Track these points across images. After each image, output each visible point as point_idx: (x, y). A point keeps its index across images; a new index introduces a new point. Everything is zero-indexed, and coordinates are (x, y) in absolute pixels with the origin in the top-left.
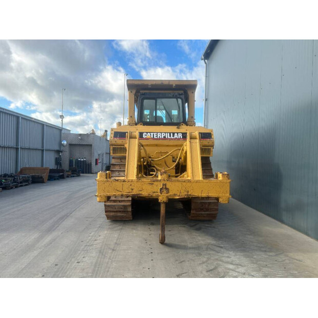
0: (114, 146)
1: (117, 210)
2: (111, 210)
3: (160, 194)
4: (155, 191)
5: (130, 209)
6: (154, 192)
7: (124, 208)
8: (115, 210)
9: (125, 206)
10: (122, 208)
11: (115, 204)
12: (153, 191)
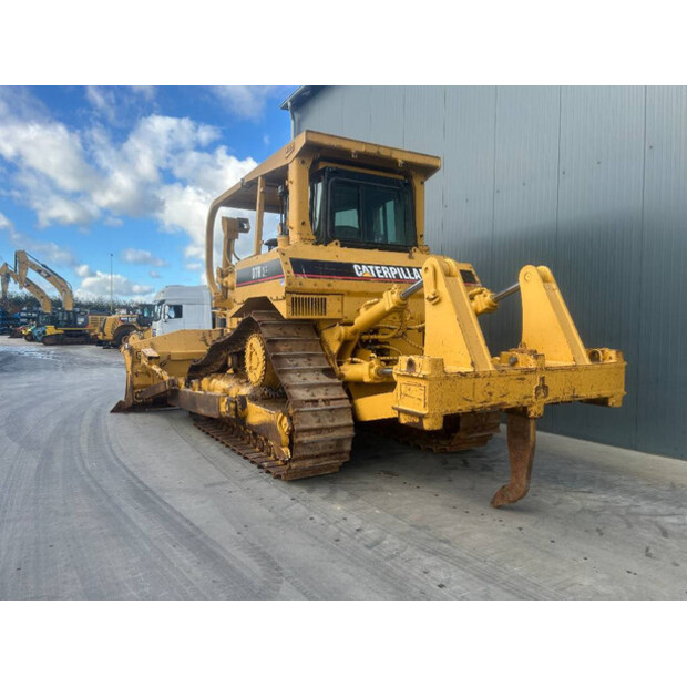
0: (294, 296)
1: (321, 451)
2: (309, 453)
3: (534, 400)
4: (527, 393)
5: (348, 447)
6: (526, 397)
7: (337, 445)
8: (317, 453)
9: (339, 441)
10: (331, 447)
11: (320, 437)
12: (525, 394)
